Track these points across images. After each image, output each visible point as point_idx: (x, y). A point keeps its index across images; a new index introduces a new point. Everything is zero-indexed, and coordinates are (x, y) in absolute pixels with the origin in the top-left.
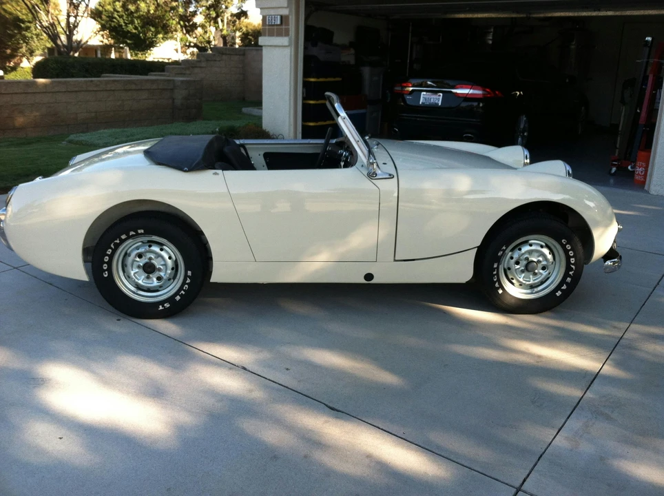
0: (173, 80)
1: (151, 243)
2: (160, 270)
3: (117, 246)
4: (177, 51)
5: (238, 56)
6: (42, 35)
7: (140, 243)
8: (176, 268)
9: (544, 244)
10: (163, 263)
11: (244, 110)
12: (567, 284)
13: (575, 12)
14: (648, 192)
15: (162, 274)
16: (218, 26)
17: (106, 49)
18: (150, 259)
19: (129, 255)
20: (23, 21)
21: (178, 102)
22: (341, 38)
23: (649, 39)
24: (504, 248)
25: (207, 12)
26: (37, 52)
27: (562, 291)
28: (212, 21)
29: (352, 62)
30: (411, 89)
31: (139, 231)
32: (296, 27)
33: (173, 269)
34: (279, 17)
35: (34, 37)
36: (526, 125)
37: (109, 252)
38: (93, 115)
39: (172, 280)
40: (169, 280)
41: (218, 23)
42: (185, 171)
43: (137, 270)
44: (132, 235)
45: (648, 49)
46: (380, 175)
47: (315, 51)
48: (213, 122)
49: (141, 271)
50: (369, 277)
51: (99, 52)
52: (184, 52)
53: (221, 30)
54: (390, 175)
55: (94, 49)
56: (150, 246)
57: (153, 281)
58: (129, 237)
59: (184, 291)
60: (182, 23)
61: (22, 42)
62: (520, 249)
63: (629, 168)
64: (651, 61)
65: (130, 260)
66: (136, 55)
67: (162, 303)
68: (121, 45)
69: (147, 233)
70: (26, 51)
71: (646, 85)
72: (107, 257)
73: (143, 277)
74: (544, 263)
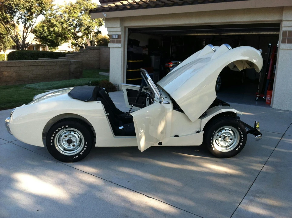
0: (70, 61)
1: (70, 131)
2: (74, 142)
3: (57, 132)
4: (69, 47)
5: (97, 50)
6: (10, 40)
7: (66, 131)
8: (80, 141)
9: (230, 130)
10: (75, 139)
11: (100, 73)
12: (240, 145)
13: (240, 33)
14: (272, 107)
15: (75, 144)
16: (89, 37)
17: (38, 46)
18: (70, 137)
19: (62, 136)
20: (2, 34)
21: (72, 70)
22: (142, 44)
23: (270, 44)
24: (215, 131)
25: (84, 31)
26: (8, 48)
27: (239, 148)
28: (86, 35)
29: (147, 54)
30: (172, 65)
31: (66, 126)
32: (124, 39)
33: (79, 141)
34: (117, 35)
35: (7, 41)
36: (220, 80)
37: (53, 135)
38: (35, 76)
39: (79, 146)
40: (78, 146)
41: (88, 36)
42: (86, 102)
43: (65, 142)
44: (63, 128)
45: (270, 49)
46: (164, 102)
47: (132, 49)
48: (87, 78)
49: (66, 142)
50: (160, 143)
51: (35, 48)
52: (72, 48)
53: (90, 39)
54: (169, 102)
55: (33, 46)
56: (70, 132)
57: (71, 146)
58: (62, 129)
59: (84, 150)
60: (73, 36)
61: (1, 43)
62: (221, 132)
63: (264, 97)
64: (271, 53)
65: (62, 138)
66: (51, 49)
67: (75, 155)
68: (45, 45)
69: (69, 127)
70: (3, 47)
71: (270, 63)
72: (52, 137)
73: (67, 145)
74: (231, 137)
